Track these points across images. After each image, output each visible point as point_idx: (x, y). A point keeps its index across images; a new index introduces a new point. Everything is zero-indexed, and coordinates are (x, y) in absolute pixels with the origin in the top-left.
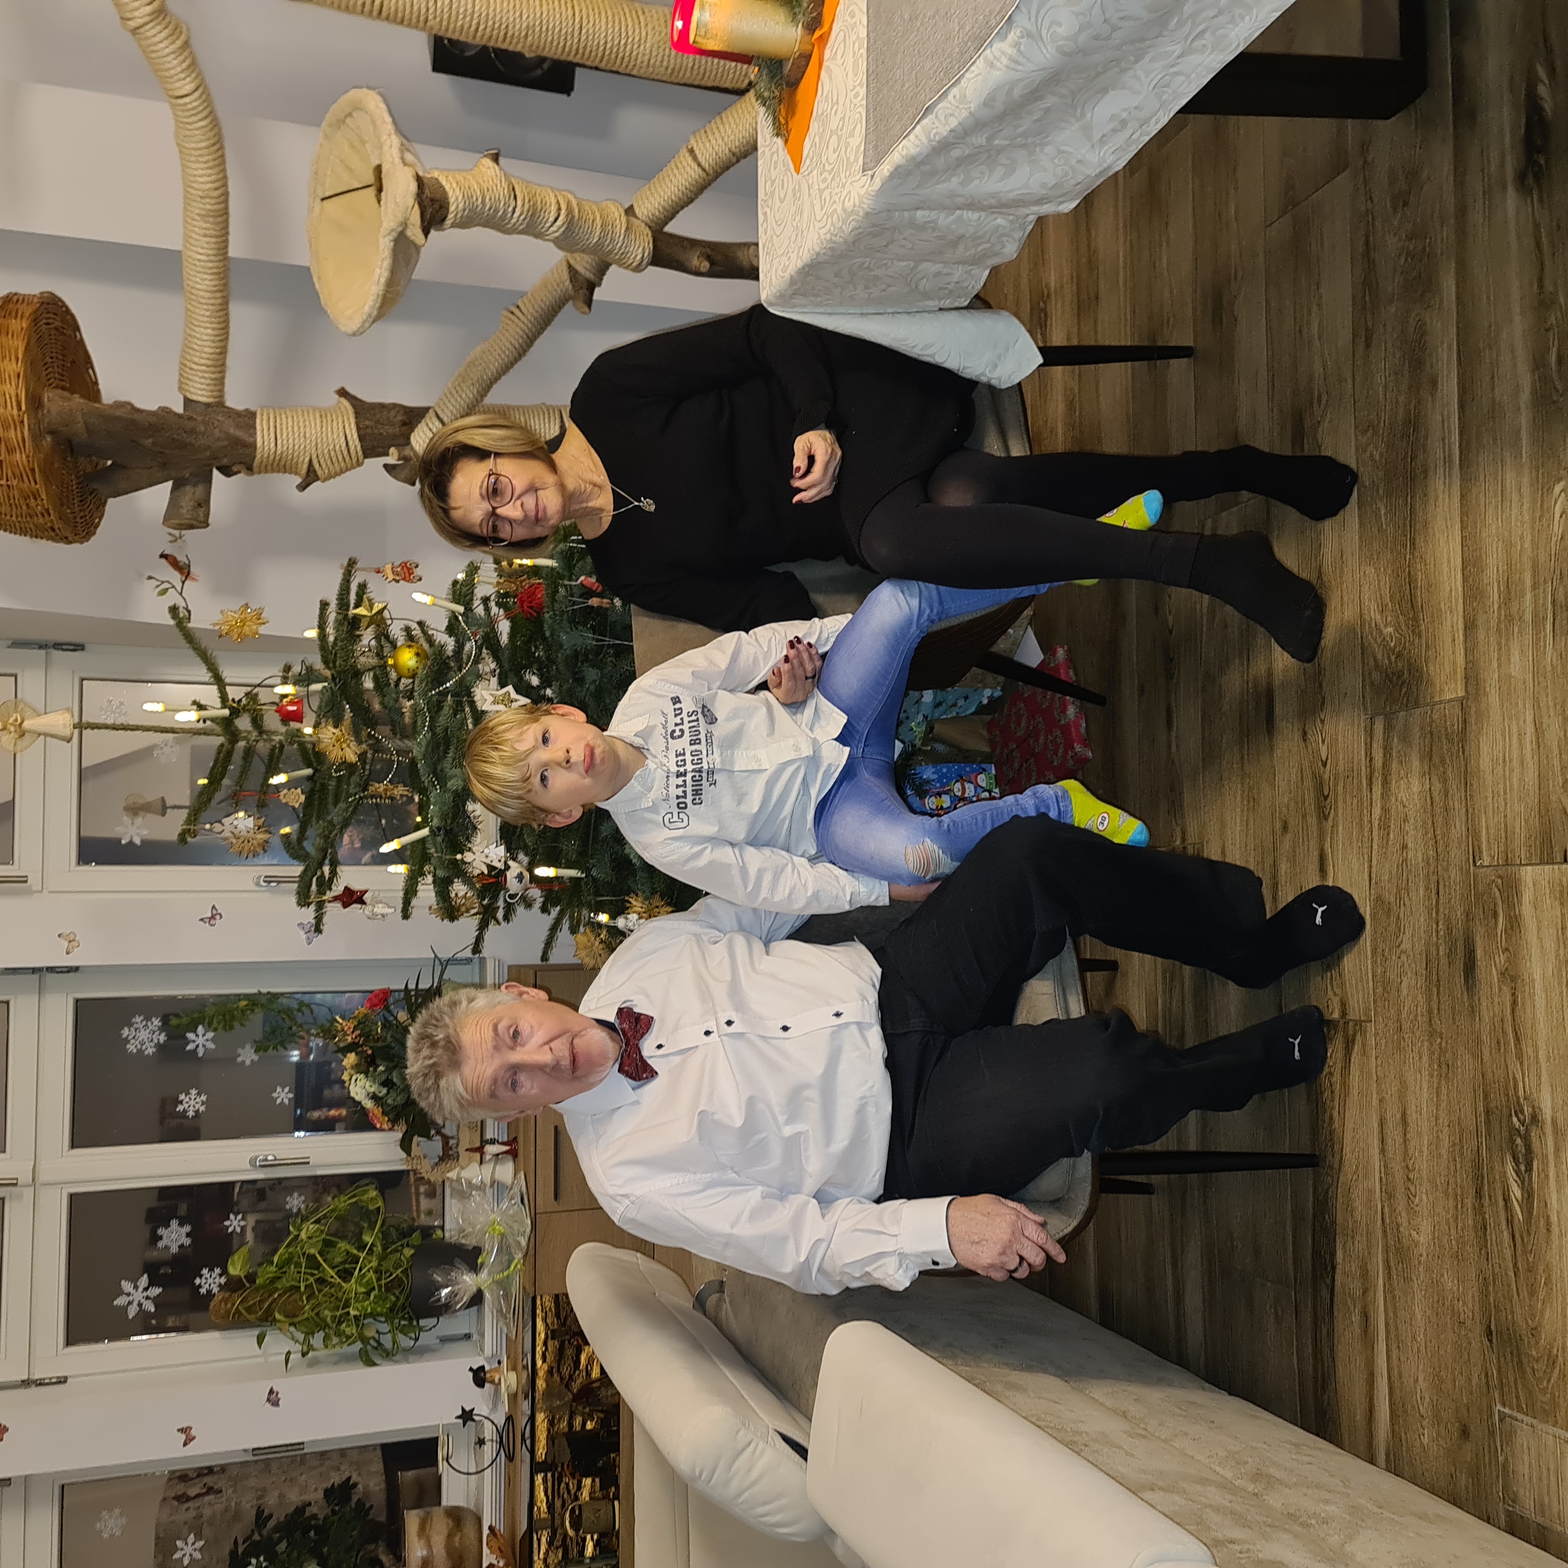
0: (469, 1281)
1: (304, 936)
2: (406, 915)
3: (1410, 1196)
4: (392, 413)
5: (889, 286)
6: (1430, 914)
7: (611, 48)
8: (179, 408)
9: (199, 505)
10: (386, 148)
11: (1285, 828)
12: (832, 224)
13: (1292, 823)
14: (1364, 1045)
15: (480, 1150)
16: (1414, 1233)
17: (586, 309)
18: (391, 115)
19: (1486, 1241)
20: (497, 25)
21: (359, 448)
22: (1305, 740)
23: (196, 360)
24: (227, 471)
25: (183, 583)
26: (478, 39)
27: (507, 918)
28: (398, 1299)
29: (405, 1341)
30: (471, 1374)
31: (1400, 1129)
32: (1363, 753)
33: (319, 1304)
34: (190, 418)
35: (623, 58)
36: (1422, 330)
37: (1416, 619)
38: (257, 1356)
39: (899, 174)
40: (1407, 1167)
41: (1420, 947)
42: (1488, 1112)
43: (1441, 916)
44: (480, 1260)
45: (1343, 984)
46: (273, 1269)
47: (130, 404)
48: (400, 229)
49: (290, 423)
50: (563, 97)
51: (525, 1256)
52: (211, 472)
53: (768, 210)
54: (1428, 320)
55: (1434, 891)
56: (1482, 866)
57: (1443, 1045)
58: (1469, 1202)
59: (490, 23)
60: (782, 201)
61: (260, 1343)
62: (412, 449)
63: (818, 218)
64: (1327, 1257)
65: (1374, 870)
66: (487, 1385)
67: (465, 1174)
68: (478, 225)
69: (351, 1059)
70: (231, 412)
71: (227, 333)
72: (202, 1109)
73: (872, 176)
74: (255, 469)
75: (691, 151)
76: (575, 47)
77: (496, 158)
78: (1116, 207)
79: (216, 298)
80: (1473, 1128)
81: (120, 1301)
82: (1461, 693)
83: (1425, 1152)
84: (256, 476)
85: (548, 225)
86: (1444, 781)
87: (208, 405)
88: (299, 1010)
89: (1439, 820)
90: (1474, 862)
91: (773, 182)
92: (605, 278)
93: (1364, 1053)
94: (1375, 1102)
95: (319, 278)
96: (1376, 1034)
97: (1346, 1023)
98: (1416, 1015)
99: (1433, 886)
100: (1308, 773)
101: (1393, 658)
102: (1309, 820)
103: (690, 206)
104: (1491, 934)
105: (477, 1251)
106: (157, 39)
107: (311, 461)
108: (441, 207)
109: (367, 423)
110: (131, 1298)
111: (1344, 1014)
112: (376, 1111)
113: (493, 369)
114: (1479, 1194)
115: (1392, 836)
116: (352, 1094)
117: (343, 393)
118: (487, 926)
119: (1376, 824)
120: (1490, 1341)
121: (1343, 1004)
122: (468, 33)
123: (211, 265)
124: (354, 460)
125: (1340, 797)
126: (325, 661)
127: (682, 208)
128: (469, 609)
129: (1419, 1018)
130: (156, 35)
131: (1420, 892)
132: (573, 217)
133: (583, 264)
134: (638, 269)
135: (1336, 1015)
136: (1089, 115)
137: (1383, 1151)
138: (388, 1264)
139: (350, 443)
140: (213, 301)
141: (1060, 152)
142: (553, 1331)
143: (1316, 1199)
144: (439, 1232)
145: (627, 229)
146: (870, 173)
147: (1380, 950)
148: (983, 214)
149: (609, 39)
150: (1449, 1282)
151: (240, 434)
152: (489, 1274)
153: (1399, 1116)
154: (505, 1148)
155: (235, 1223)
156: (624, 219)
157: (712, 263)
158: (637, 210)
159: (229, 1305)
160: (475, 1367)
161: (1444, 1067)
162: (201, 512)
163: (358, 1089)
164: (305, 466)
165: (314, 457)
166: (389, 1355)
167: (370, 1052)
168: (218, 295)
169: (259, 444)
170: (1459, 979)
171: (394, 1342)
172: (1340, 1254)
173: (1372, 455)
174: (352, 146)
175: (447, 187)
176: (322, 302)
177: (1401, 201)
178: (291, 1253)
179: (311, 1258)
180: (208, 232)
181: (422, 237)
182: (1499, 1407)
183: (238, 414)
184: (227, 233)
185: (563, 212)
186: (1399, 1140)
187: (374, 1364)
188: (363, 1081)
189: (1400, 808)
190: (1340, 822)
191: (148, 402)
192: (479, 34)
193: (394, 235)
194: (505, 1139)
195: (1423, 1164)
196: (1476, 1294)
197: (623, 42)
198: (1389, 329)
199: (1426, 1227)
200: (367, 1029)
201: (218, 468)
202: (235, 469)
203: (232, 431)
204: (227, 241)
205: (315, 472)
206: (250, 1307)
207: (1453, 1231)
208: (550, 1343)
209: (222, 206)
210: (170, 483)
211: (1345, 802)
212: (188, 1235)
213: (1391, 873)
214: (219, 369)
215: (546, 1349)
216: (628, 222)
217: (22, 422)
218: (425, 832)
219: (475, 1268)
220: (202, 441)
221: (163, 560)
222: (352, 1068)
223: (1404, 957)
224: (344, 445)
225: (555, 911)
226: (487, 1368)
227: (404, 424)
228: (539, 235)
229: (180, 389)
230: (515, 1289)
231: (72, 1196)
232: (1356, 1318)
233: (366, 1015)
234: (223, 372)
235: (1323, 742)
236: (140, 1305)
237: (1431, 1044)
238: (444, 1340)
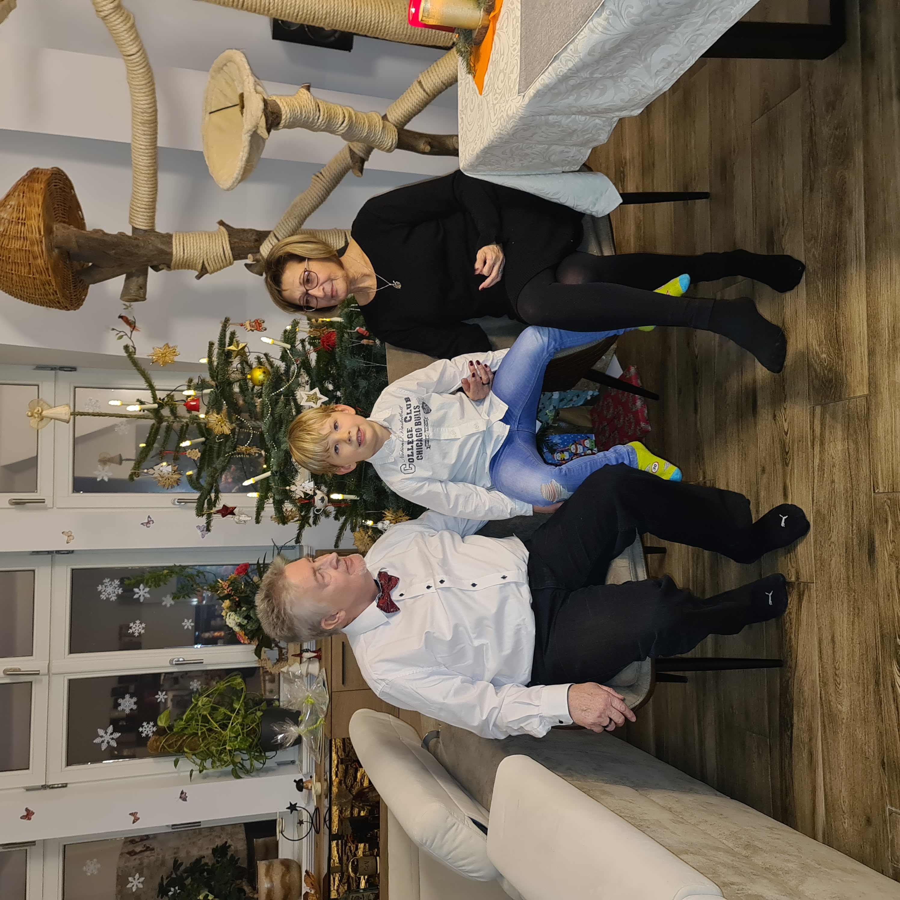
0: (293, 731)
1: (200, 533)
2: (258, 521)
3: (837, 684)
4: (250, 235)
5: (533, 159)
6: (848, 521)
7: (374, 24)
8: (129, 233)
9: (141, 288)
10: (246, 83)
11: (763, 470)
12: (501, 124)
13: (767, 468)
14: (809, 597)
15: (300, 655)
16: (839, 706)
17: (360, 174)
18: (249, 64)
19: (881, 710)
20: (309, 12)
21: (231, 255)
22: (775, 420)
23: (139, 205)
24: (156, 268)
25: (132, 332)
26: (298, 20)
27: (315, 523)
28: (253, 740)
29: (257, 765)
30: (295, 784)
31: (831, 645)
32: (809, 427)
33: (209, 743)
34: (136, 239)
35: (381, 30)
36: (843, 182)
37: (840, 350)
38: (175, 772)
39: (539, 94)
40: (835, 668)
41: (842, 540)
42: (882, 636)
43: (855, 522)
44: (300, 719)
45: (797, 562)
46: (183, 723)
47: (102, 231)
48: (254, 130)
49: (192, 241)
50: (347, 52)
51: (326, 716)
52: (147, 269)
53: (464, 116)
54: (847, 176)
55: (850, 507)
56: (879, 493)
57: (856, 597)
58: (871, 687)
59: (305, 11)
60: (472, 111)
61: (176, 765)
62: (261, 255)
63: (493, 121)
64: (788, 719)
65: (815, 495)
66: (304, 790)
67: (291, 669)
68: (298, 127)
69: (227, 603)
70: (159, 235)
71: (156, 190)
72: (143, 631)
73: (524, 96)
74: (172, 268)
75: (420, 83)
76: (353, 24)
77: (308, 88)
78: (664, 112)
79: (150, 170)
80: (874, 644)
81: (97, 741)
82: (866, 392)
83: (846, 658)
84: (172, 271)
85: (338, 126)
86: (856, 443)
87: (145, 231)
88: (197, 576)
89: (853, 466)
90: (874, 490)
91: (466, 100)
92: (370, 156)
93: (809, 601)
94: (816, 629)
95: (208, 158)
96: (816, 590)
97: (799, 584)
98: (840, 579)
99: (850, 504)
100: (776, 439)
101: (826, 372)
102: (777, 466)
103: (420, 114)
104: (884, 532)
105: (298, 713)
106: (116, 23)
107: (203, 262)
108: (277, 117)
109: (236, 240)
110: (103, 739)
111: (798, 578)
112: (241, 634)
113: (307, 208)
114: (877, 683)
115: (825, 476)
116: (228, 623)
117: (221, 223)
118: (304, 527)
119: (816, 469)
120: (884, 768)
121: (797, 573)
122: (293, 16)
123: (147, 151)
124: (228, 262)
125: (796, 453)
126: (212, 377)
127: (415, 115)
128: (293, 346)
129: (842, 581)
130: (116, 20)
131: (841, 509)
132: (352, 122)
133: (358, 148)
134: (389, 150)
135: (793, 579)
136: (649, 60)
137: (821, 658)
138: (248, 721)
139: (226, 252)
140: (148, 172)
141: (632, 81)
142: (342, 759)
143: (781, 685)
144: (277, 703)
145: (383, 128)
146: (523, 94)
147: (818, 542)
148: (588, 117)
149: (373, 19)
150: (860, 734)
151: (164, 247)
152: (305, 727)
153: (830, 638)
154: (314, 654)
155: (161, 697)
156: (381, 122)
157: (432, 147)
158: (389, 117)
159: (158, 743)
160: (297, 780)
161: (857, 611)
162: (142, 291)
163: (231, 621)
164: (200, 265)
165: (205, 260)
166: (248, 772)
167: (237, 599)
168: (151, 168)
169: (174, 253)
170: (865, 558)
171: (251, 765)
172: (795, 718)
173: (814, 255)
174: (227, 82)
175: (281, 105)
176: (210, 171)
177: (831, 106)
178: (192, 714)
179: (204, 717)
180: (146, 133)
181: (266, 133)
182: (889, 807)
183: (163, 236)
184: (156, 133)
185: (347, 119)
186: (830, 652)
187: (240, 778)
188: (234, 616)
189: (831, 459)
190: (796, 466)
191: (112, 229)
192: (299, 17)
193: (251, 133)
194: (314, 649)
195: (844, 666)
196: (876, 741)
197: (381, 21)
198: (824, 181)
199: (846, 702)
200: (236, 586)
201: (152, 267)
202: (160, 267)
203: (159, 245)
204: (156, 138)
205: (206, 268)
206: (170, 745)
207: (862, 705)
208: (340, 766)
209: (153, 117)
210: (124, 276)
211: (798, 455)
212: (135, 703)
213: (825, 496)
214: (152, 210)
215: (338, 770)
216: (383, 123)
217: (41, 242)
218: (268, 474)
219: (297, 723)
220: (142, 252)
221: (120, 319)
222: (227, 608)
223: (832, 545)
224: (222, 253)
225: (342, 519)
226: (304, 780)
227: (256, 240)
228: (333, 132)
229: (130, 222)
230: (320, 735)
231: (70, 681)
232: (805, 755)
233: (235, 578)
234: (154, 212)
235: (785, 420)
236: (108, 743)
237: (849, 596)
238: (280, 764)
